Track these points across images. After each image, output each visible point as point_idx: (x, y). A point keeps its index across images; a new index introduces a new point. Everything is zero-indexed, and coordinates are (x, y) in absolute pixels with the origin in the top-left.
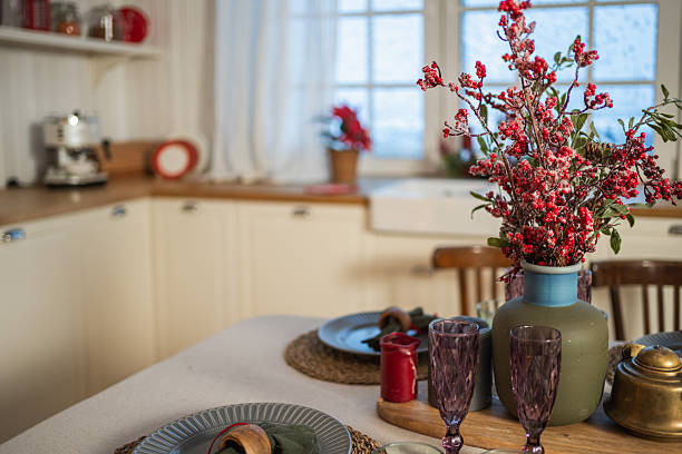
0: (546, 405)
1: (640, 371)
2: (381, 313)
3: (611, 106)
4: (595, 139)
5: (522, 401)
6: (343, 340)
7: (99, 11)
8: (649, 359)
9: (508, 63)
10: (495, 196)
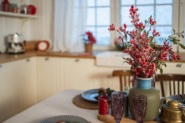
0: (143, 117)
1: (168, 107)
2: (99, 89)
3: (160, 36)
4: (156, 44)
5: (136, 115)
6: (88, 97)
7: (23, 6)
8: (171, 103)
9: (133, 23)
10: (129, 59)
